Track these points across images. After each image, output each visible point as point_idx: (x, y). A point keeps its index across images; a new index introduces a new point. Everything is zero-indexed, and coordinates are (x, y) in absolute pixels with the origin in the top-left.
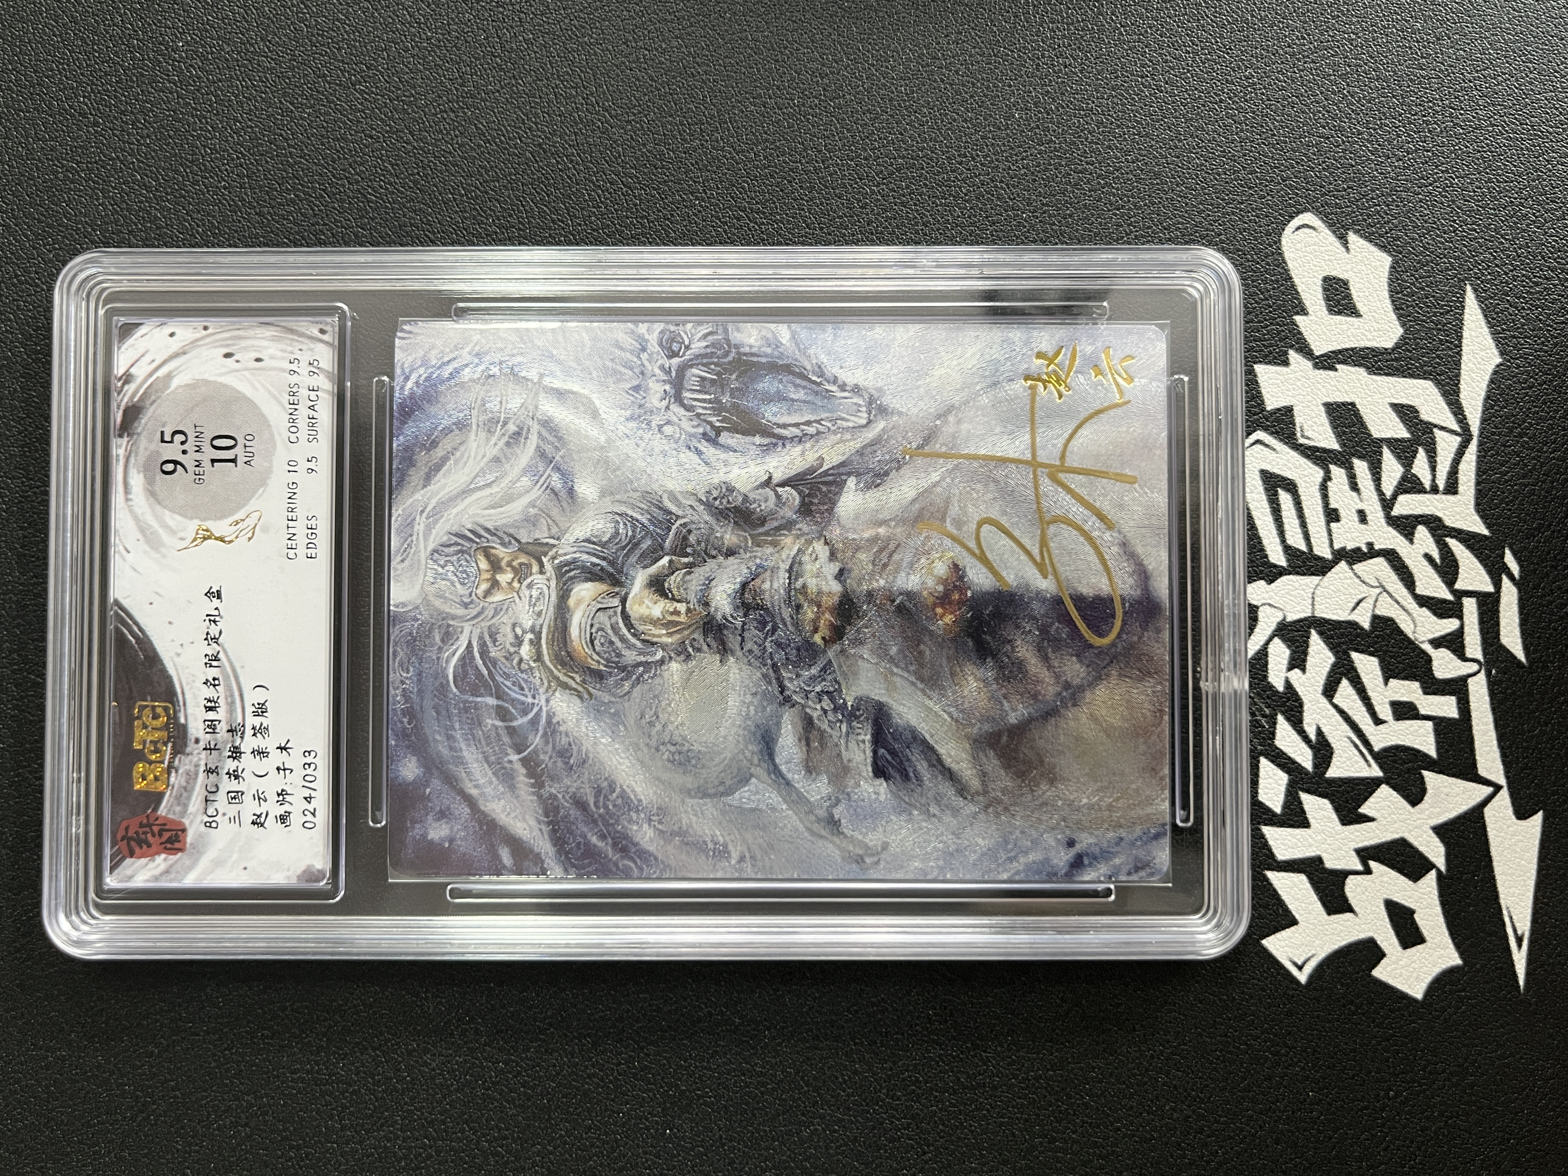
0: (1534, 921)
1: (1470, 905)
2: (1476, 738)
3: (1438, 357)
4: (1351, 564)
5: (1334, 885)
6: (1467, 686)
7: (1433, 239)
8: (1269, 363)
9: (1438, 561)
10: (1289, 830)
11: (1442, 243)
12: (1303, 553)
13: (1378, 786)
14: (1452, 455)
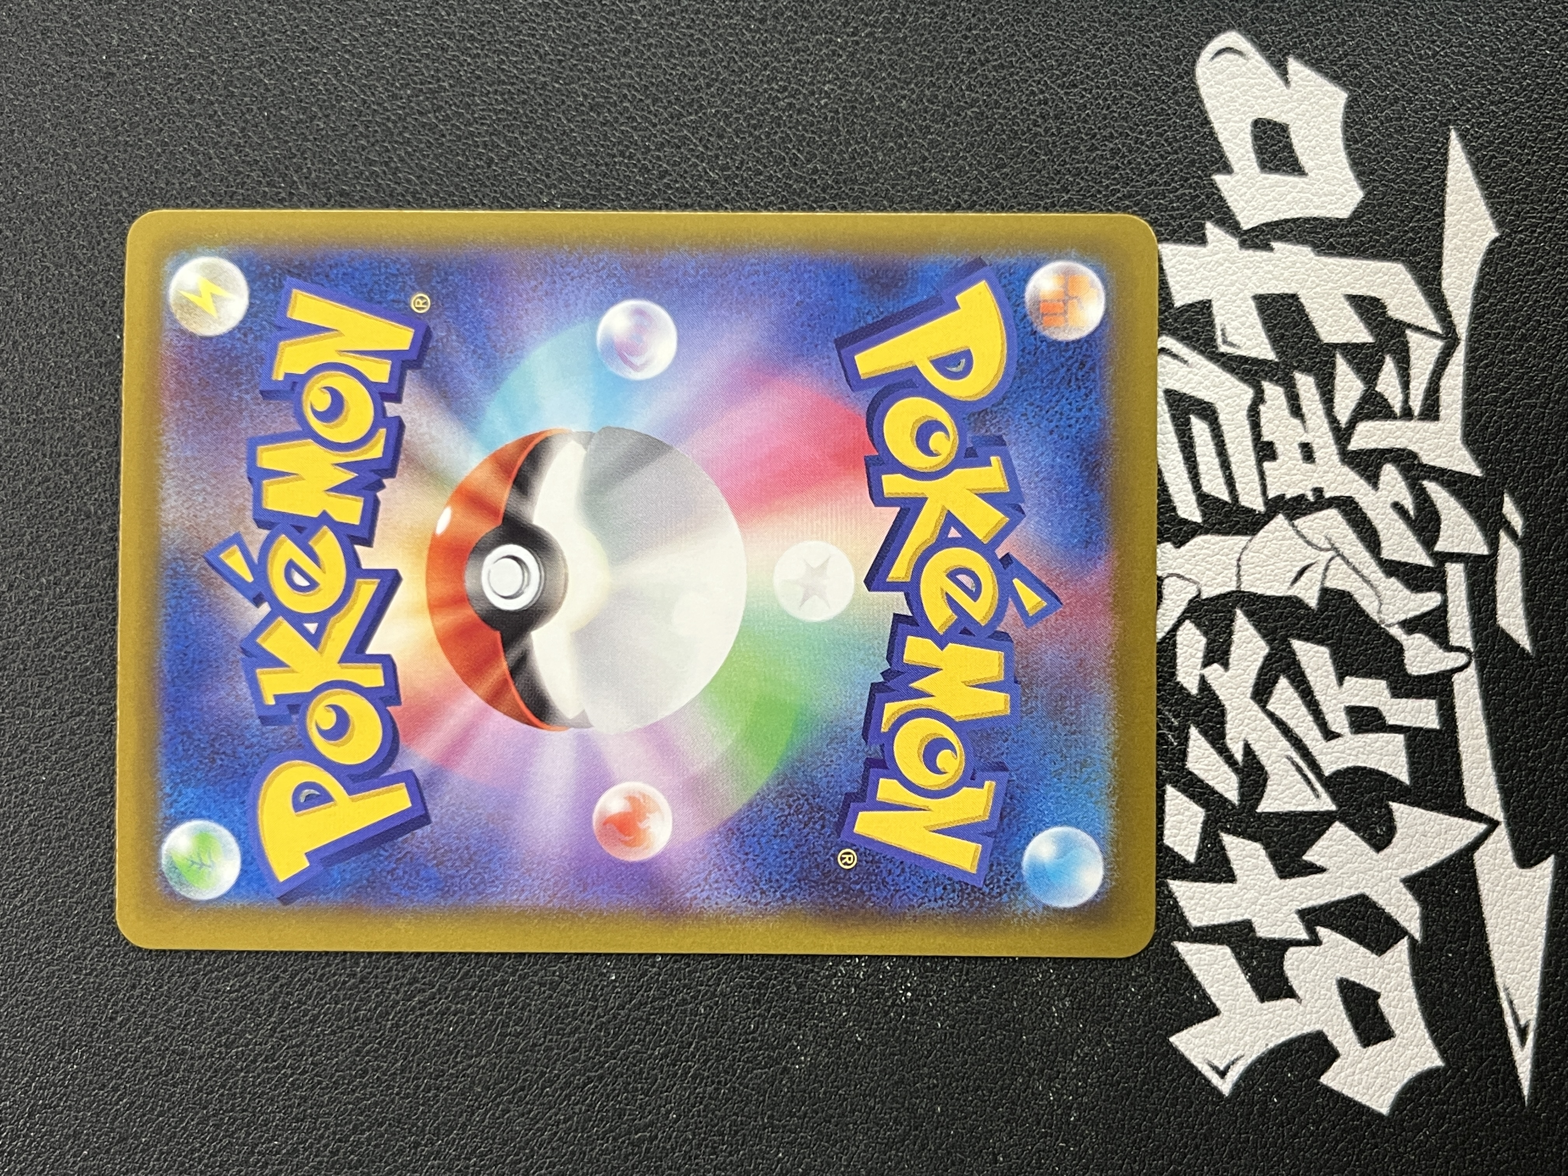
0: (1543, 1007)
1: (1454, 985)
2: (1463, 757)
3: (1413, 229)
4: (1291, 518)
5: (1268, 960)
6: (1452, 685)
7: (1405, 68)
8: (1178, 241)
9: (1412, 513)
10: (1207, 885)
11: (1418, 73)
12: (1226, 503)
13: (1330, 825)
14: (1431, 367)
